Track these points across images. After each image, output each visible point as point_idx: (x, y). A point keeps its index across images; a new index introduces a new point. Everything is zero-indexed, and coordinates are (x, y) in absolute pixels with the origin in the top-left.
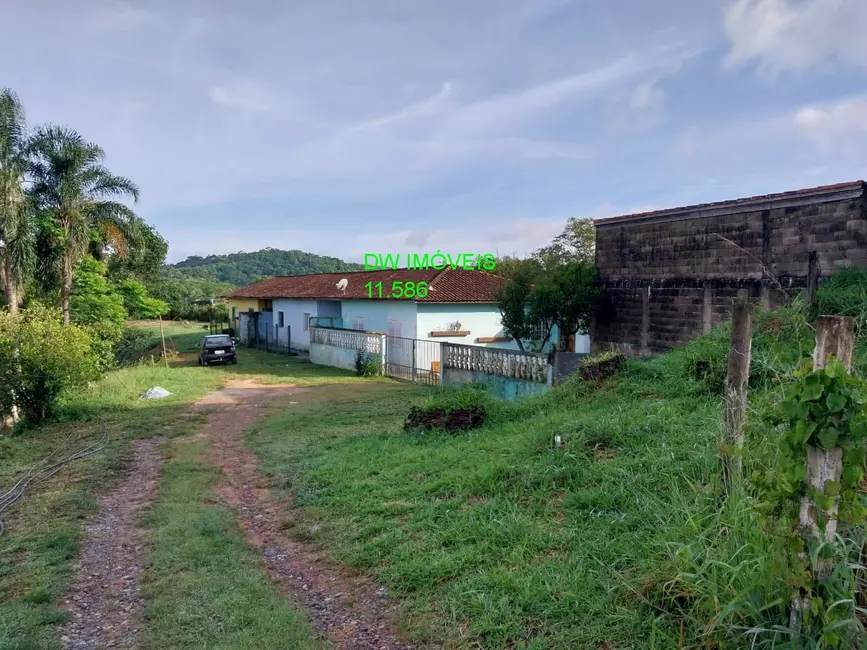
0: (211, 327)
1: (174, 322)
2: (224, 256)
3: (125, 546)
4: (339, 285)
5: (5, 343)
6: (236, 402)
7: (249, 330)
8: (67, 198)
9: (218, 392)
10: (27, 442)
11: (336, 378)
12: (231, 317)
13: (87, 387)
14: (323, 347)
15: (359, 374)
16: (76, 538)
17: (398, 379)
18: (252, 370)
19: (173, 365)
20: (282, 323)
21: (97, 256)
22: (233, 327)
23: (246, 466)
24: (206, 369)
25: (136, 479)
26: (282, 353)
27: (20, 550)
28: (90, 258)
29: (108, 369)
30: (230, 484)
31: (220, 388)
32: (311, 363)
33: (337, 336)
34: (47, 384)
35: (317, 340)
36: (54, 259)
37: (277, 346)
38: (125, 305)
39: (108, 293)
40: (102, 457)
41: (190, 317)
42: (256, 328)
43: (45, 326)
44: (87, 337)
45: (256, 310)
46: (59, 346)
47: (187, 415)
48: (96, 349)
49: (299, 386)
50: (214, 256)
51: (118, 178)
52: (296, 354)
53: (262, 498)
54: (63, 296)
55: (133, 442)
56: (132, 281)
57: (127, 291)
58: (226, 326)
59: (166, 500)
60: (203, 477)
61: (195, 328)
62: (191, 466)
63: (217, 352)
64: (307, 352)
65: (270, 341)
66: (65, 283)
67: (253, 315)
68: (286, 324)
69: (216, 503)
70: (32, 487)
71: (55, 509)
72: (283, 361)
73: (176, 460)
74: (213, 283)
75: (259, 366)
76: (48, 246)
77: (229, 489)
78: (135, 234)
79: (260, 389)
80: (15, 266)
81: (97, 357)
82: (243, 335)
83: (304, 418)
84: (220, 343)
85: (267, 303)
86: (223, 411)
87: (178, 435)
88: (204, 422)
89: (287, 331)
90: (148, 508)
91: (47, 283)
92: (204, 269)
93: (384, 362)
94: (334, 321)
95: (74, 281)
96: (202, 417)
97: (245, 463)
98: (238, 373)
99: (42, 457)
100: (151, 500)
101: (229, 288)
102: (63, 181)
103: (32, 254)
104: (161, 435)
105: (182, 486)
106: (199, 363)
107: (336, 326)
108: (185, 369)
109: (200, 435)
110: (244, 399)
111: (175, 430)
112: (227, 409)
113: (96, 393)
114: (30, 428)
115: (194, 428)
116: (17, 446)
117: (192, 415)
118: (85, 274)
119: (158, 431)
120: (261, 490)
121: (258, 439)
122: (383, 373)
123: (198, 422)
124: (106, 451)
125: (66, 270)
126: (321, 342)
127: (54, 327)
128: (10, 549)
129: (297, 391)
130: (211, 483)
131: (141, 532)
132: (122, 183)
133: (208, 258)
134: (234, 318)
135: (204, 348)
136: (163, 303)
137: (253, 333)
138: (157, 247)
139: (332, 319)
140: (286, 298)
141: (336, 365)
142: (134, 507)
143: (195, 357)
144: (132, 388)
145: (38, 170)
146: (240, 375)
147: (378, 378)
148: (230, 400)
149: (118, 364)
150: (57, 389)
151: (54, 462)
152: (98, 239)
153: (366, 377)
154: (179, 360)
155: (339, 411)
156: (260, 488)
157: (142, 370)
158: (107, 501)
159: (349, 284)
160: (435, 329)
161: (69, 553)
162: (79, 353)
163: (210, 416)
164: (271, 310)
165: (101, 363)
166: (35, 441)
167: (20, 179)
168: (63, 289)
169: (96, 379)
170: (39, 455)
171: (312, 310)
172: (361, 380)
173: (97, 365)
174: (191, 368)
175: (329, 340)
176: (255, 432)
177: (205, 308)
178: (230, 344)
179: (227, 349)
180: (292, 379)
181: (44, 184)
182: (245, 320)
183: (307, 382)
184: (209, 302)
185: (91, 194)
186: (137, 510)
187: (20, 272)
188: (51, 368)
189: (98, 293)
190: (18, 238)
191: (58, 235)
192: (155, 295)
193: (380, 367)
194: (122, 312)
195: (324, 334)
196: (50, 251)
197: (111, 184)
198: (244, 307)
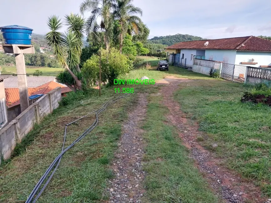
0: (160, 58)
1: (150, 57)
2: (165, 37)
3: (136, 137)
4: (205, 44)
5: (104, 59)
6: (169, 83)
7: (172, 60)
8: (122, 15)
9: (163, 79)
10: (109, 90)
11: (202, 77)
12: (167, 55)
13: (125, 75)
14: (198, 66)
15: (211, 77)
16: (120, 130)
17: (226, 79)
18: (173, 73)
19: (150, 70)
20: (183, 58)
21: (130, 34)
22: (167, 59)
23: (176, 107)
24: (159, 71)
25: (140, 108)
26: (183, 68)
27: (102, 133)
28: (128, 34)
29: (131, 70)
30: (171, 114)
31: (164, 78)
32: (192, 71)
33: (203, 62)
34: (115, 73)
35: (195, 64)
36: (118, 35)
37: (181, 66)
38: (137, 50)
39: (132, 46)
40: (129, 98)
41: (154, 55)
42: (175, 59)
43: (115, 54)
44: (126, 59)
45: (175, 53)
46: (118, 61)
47: (154, 86)
48: (128, 63)
49: (189, 79)
50: (162, 36)
51: (137, 8)
52: (187, 68)
53: (184, 122)
54: (120, 47)
55: (138, 94)
56: (139, 42)
57: (137, 45)
58: (165, 59)
59: (150, 118)
60: (162, 110)
61: (155, 59)
62: (157, 105)
63: (163, 66)
64: (191, 68)
65: (179, 64)
66: (120, 43)
67: (174, 55)
68: (184, 58)
69: (168, 122)
70: (109, 106)
71: (114, 116)
72: (183, 70)
73: (152, 102)
74: (161, 45)
75: (175, 71)
76: (116, 31)
77: (171, 116)
78: (141, 27)
79: (177, 79)
80: (108, 37)
81: (128, 65)
82: (170, 61)
83: (194, 91)
84: (164, 63)
85: (179, 51)
86: (165, 86)
87: (152, 93)
88: (159, 89)
89: (185, 60)
90: (143, 120)
91: (116, 42)
92: (158, 41)
93: (221, 73)
94: (202, 57)
95: (123, 42)
96: (159, 87)
97: (175, 106)
98: (169, 73)
99: (113, 96)
100: (145, 117)
101: (166, 46)
102: (121, 9)
103: (112, 33)
104: (147, 92)
105: (155, 113)
106: (157, 70)
107: (202, 59)
108: (153, 71)
109: (159, 94)
110: (171, 82)
111: (151, 91)
112: (166, 85)
113: (128, 77)
114: (110, 86)
115: (157, 91)
116: (106, 91)
117: (156, 86)
118: (126, 39)
119: (146, 91)
120: (183, 118)
121: (178, 97)
122: (220, 77)
123: (158, 89)
124: (131, 96)
125: (121, 38)
126: (197, 64)
127: (117, 55)
128: (98, 131)
129: (189, 81)
130: (165, 113)
131: (142, 131)
132: (138, 9)
133: (160, 37)
134: (168, 56)
135: (159, 65)
136: (148, 50)
137: (173, 61)
138: (146, 32)
139: (201, 56)
140: (186, 49)
141: (202, 73)
142: (139, 118)
143: (156, 68)
144: (138, 76)
145: (114, 6)
146: (170, 74)
147: (217, 79)
148: (167, 82)
149: (134, 68)
150: (118, 74)
151: (116, 98)
152: (130, 28)
153: (213, 78)
154: (151, 68)
155: (206, 90)
156: (183, 117)
157: (141, 71)
158: (130, 115)
159: (209, 44)
160: (243, 61)
161: (117, 138)
162: (124, 63)
163: (161, 87)
164: (180, 53)
165: (130, 67)
166: (111, 90)
167: (110, 9)
168: (120, 44)
169: (128, 72)
170: (112, 94)
171: (194, 53)
172: (211, 79)
173: (129, 68)
174: (154, 71)
175: (200, 64)
176: (177, 95)
177: (159, 53)
178: (167, 64)
179: (166, 65)
180: (187, 77)
181: (116, 11)
182: (171, 56)
183: (192, 78)
184: (160, 51)
185: (129, 14)
186: (140, 120)
187: (109, 38)
188: (116, 68)
189: (129, 46)
190: (109, 28)
191: (119, 27)
192: (145, 47)
193: (219, 74)
194: (136, 52)
195: (198, 61)
196: (117, 32)
197: (134, 10)
198: (171, 52)
